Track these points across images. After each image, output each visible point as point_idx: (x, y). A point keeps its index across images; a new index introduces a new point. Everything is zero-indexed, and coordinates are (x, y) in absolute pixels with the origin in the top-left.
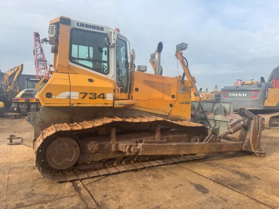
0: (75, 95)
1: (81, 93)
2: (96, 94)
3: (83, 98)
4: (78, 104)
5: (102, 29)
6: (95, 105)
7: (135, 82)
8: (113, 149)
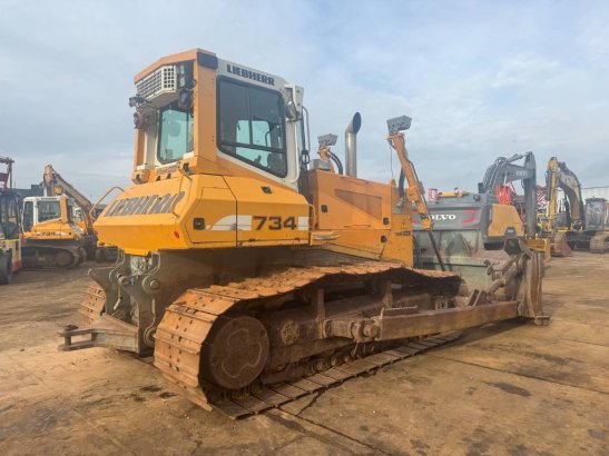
0: (246, 222)
1: (255, 218)
2: (280, 219)
3: (259, 228)
4: (251, 241)
5: (271, 81)
6: (279, 243)
7: (320, 192)
8: (323, 334)
